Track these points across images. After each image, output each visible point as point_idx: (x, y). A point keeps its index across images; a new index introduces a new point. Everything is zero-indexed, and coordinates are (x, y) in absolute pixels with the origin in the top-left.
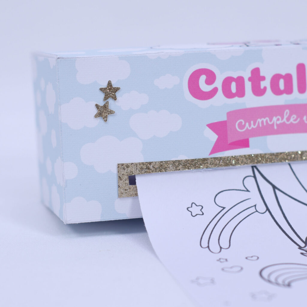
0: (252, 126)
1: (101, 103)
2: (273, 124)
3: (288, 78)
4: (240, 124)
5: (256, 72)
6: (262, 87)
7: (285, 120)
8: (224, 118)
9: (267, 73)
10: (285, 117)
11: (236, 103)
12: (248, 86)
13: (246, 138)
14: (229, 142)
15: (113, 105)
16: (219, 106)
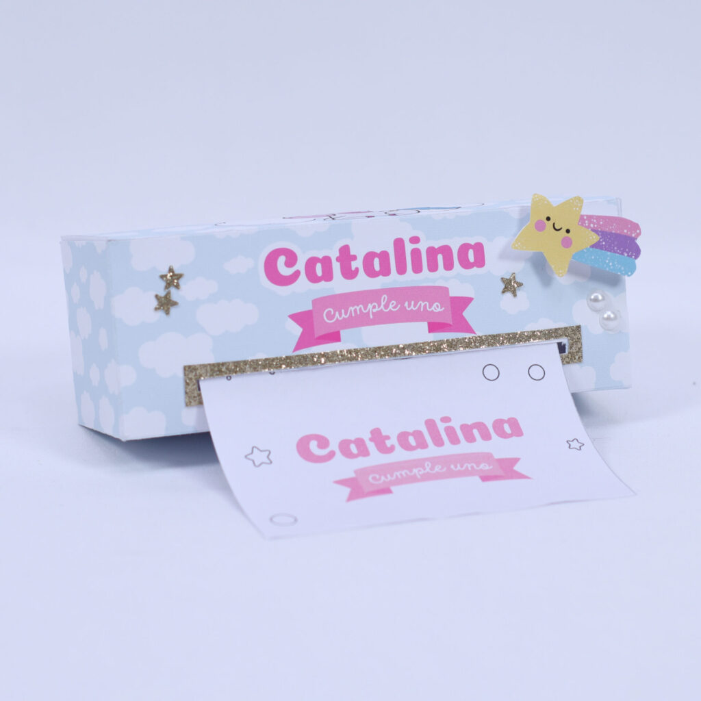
0: (343, 315)
1: (162, 293)
2: (368, 313)
3: (384, 256)
4: (328, 315)
5: (345, 250)
6: (353, 268)
7: (382, 307)
8: (309, 307)
9: (359, 251)
10: (383, 304)
11: (323, 289)
12: (336, 267)
13: (336, 330)
14: (316, 336)
15: (175, 295)
16: (303, 293)
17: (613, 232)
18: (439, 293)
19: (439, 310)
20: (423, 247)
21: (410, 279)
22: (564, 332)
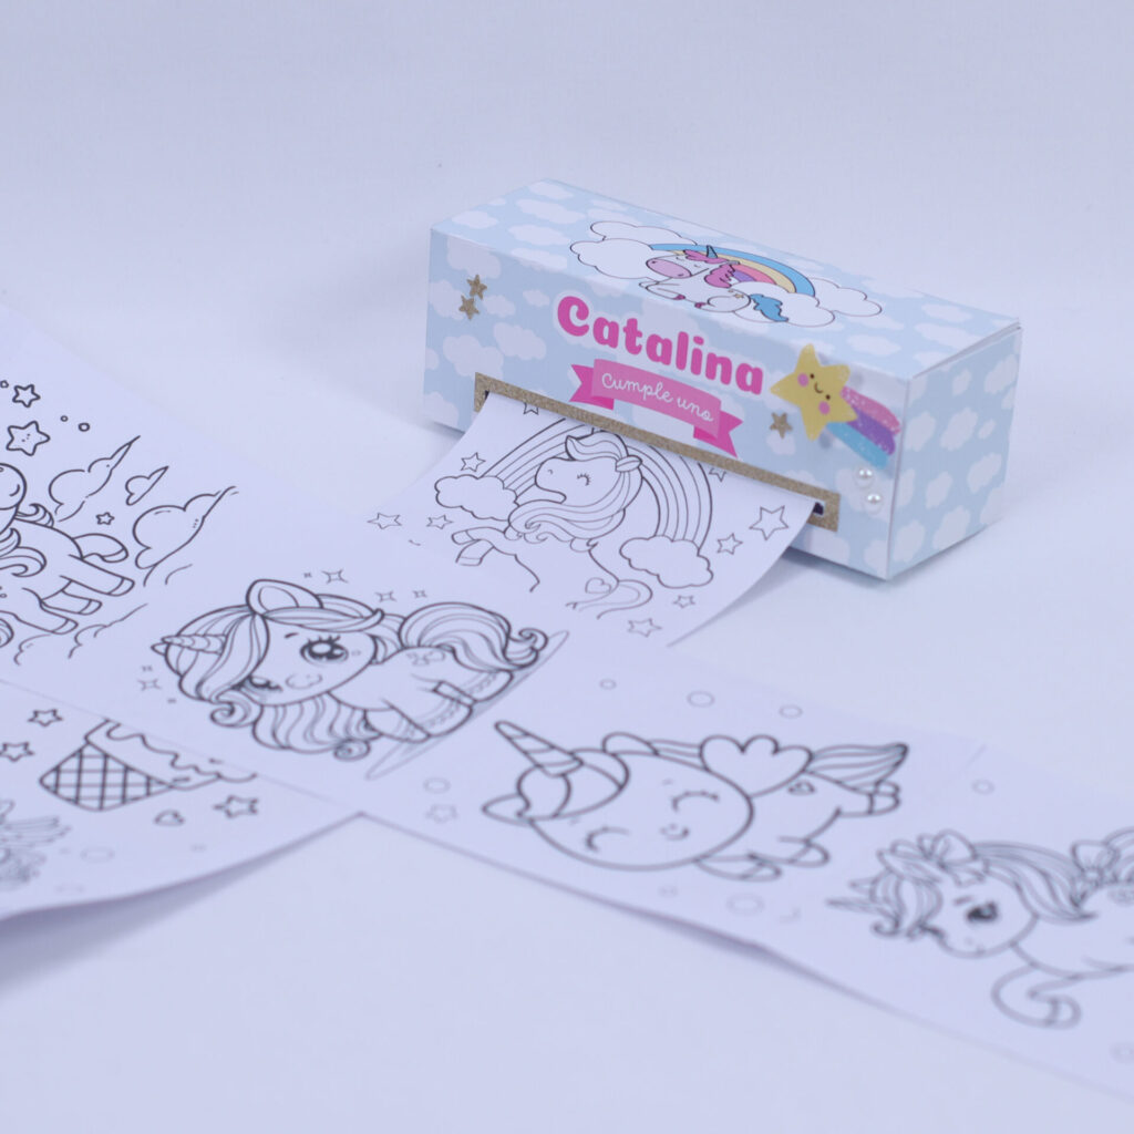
0: (620, 386)
1: (468, 297)
2: (642, 394)
3: (667, 344)
4: (607, 378)
5: (632, 323)
6: (637, 344)
7: (656, 393)
8: (591, 365)
9: (646, 329)
10: (658, 390)
11: (605, 352)
12: (622, 336)
13: (611, 397)
14: (592, 395)
15: (478, 304)
16: (588, 349)
17: (873, 417)
18: (711, 403)
19: (707, 419)
20: (706, 350)
21: (685, 376)
22: (825, 494)
